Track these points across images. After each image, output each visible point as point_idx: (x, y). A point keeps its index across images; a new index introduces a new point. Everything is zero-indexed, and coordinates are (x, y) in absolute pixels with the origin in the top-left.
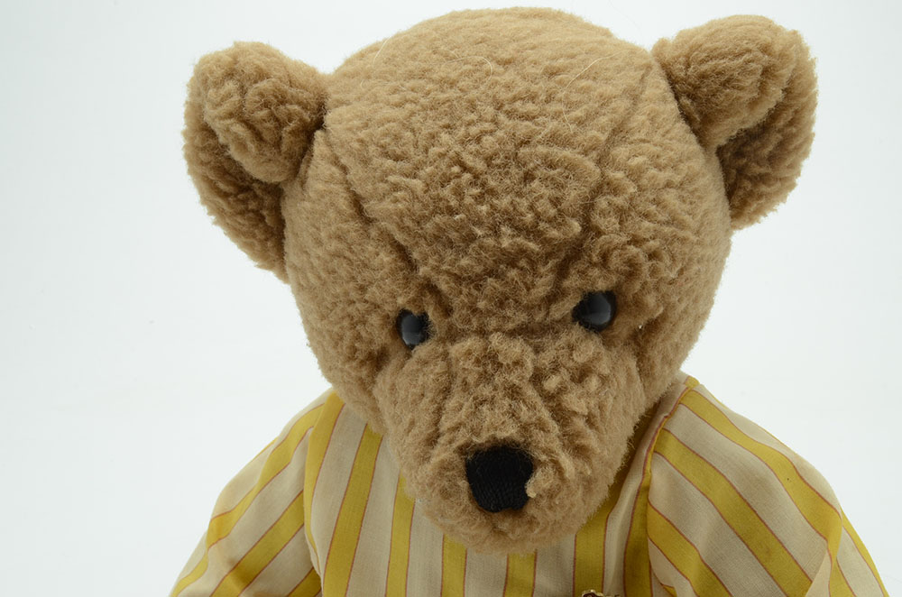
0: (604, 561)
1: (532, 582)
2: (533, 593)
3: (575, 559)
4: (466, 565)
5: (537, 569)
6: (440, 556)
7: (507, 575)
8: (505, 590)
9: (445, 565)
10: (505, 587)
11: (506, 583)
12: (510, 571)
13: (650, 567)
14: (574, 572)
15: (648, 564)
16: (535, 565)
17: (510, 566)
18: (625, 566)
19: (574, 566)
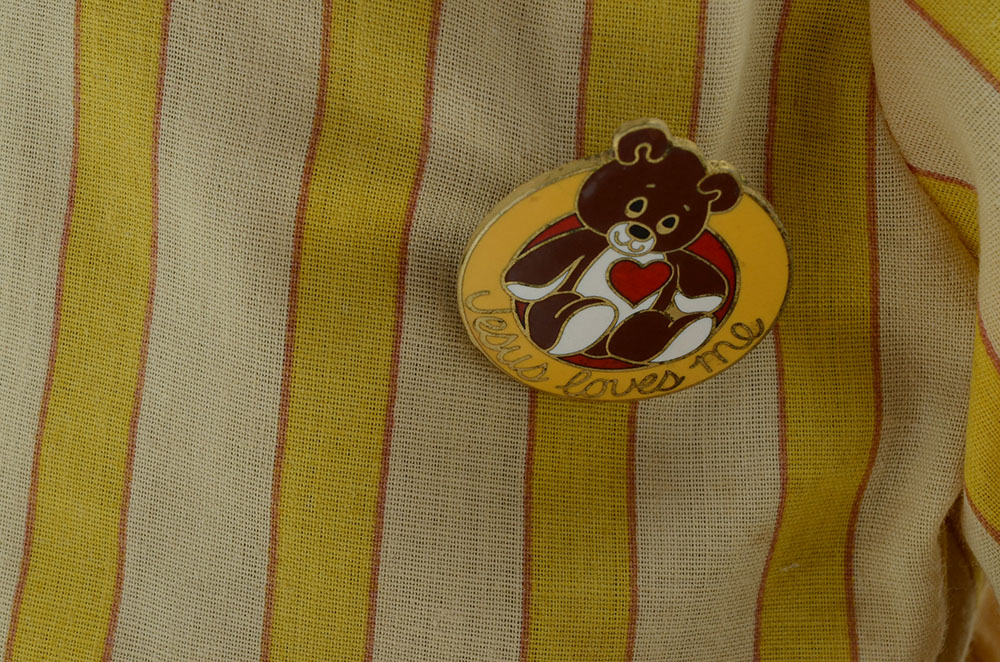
0: (701, 37)
1: (417, 123)
2: (420, 171)
3: (588, 33)
4: (162, 69)
5: (440, 68)
6: (69, 46)
7: (321, 102)
8: (311, 157)
9: (87, 79)
10: (313, 146)
11: (317, 131)
12: (335, 84)
13: (873, 92)
14: (582, 86)
15: (864, 81)
16: (432, 53)
17: (337, 61)
18: (773, 100)
19: (584, 64)
